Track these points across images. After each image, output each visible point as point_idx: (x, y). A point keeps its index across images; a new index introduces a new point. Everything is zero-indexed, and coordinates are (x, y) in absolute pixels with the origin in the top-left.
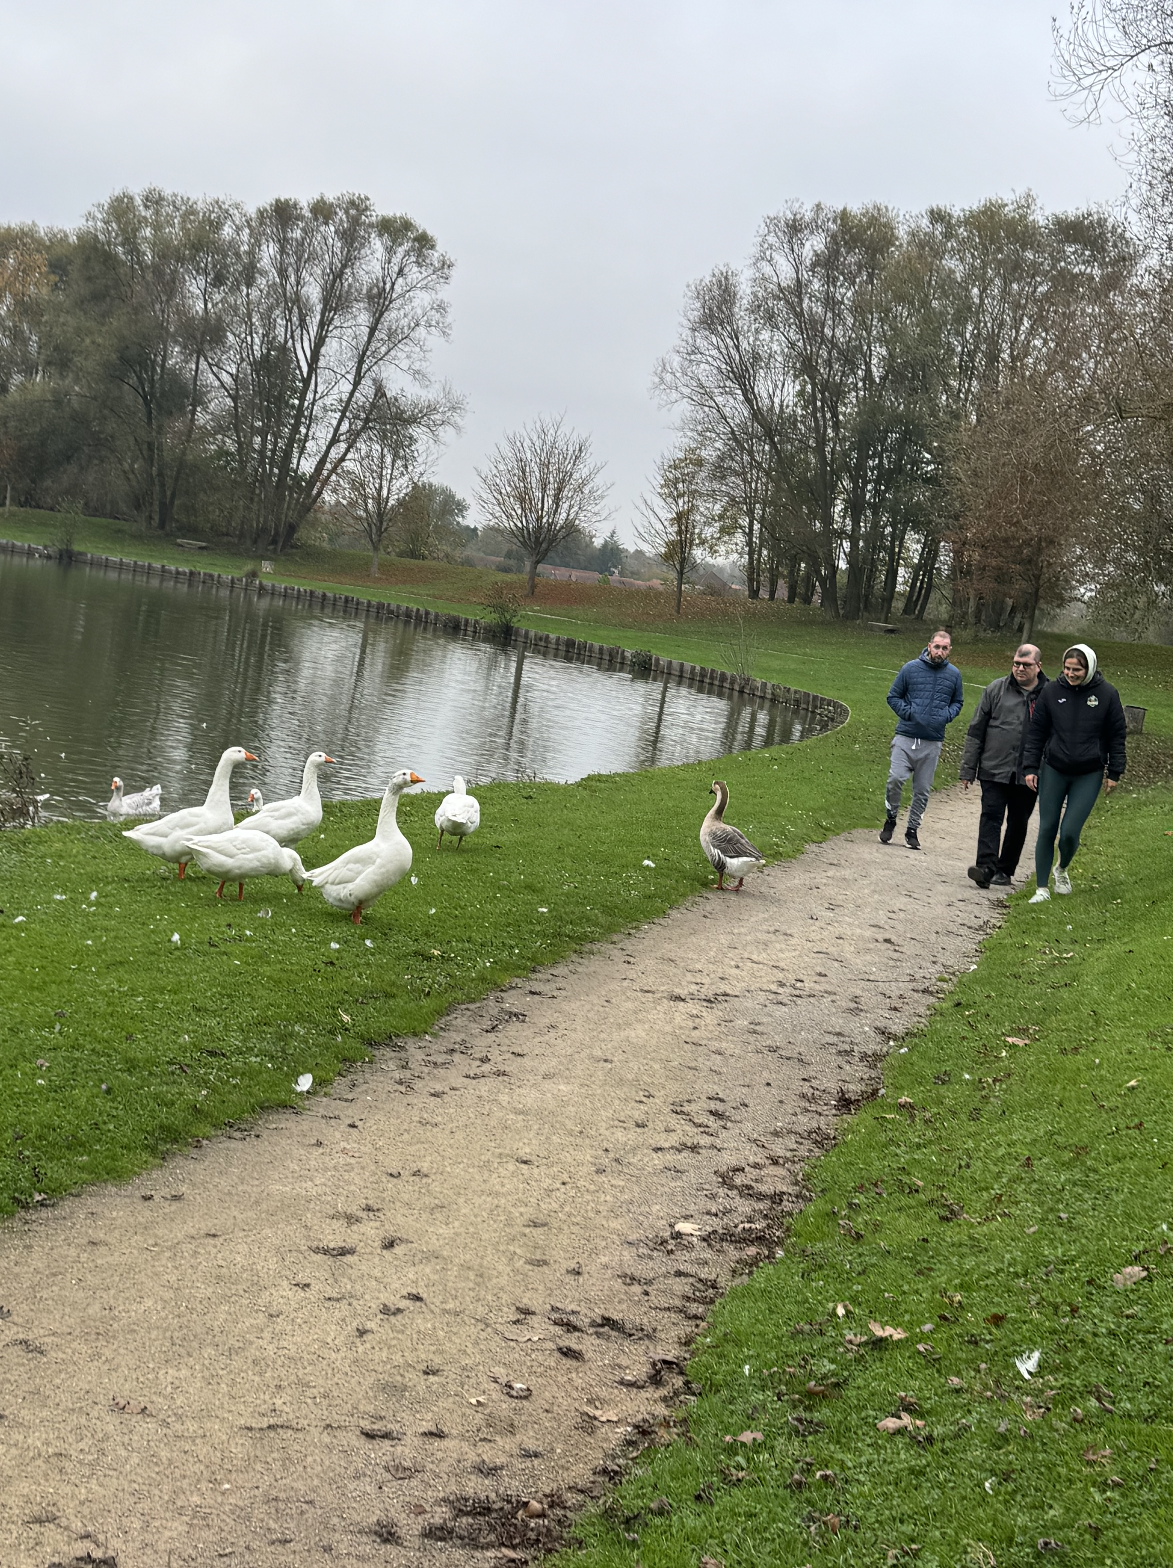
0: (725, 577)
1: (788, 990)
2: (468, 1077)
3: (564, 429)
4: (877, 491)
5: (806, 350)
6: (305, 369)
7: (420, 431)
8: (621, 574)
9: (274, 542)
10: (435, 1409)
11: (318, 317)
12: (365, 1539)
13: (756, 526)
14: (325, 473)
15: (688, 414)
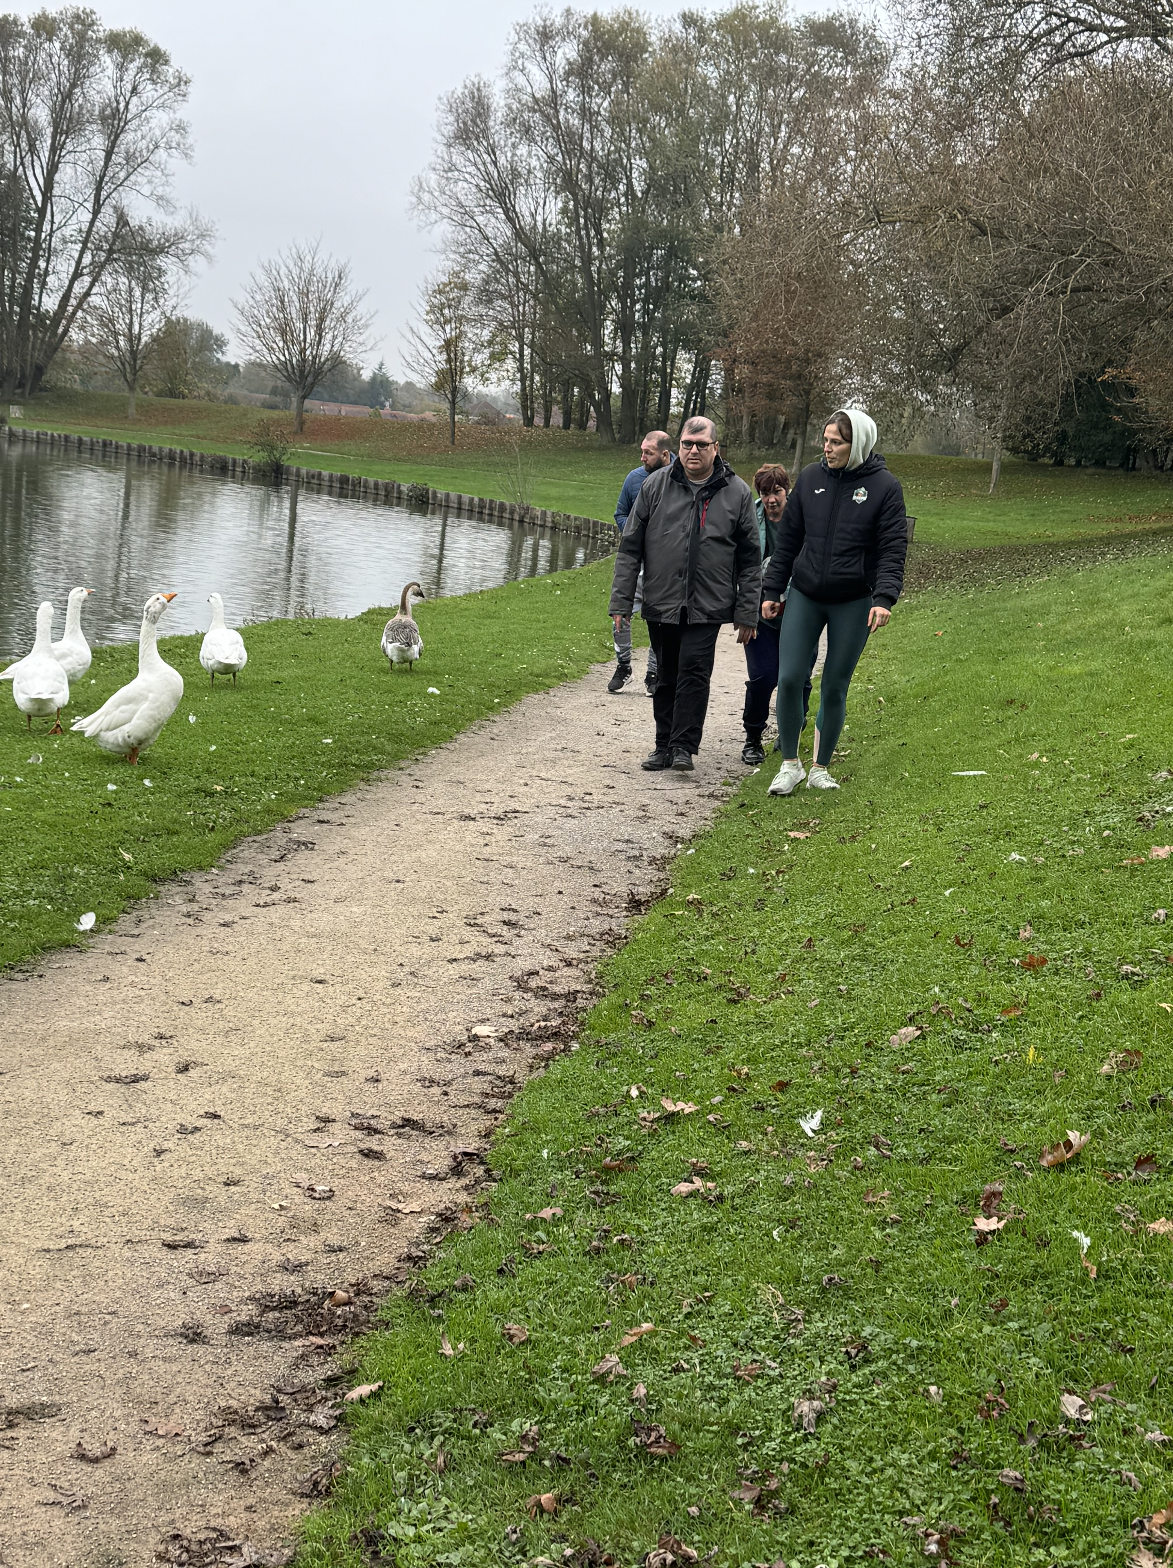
0: (499, 406)
1: (577, 803)
2: (258, 905)
3: (321, 256)
4: (645, 311)
5: (565, 164)
6: (39, 198)
7: (169, 261)
8: (392, 407)
9: (21, 385)
10: (238, 1216)
11: (49, 142)
12: (171, 1341)
13: (527, 351)
14: (70, 309)
15: (449, 236)
